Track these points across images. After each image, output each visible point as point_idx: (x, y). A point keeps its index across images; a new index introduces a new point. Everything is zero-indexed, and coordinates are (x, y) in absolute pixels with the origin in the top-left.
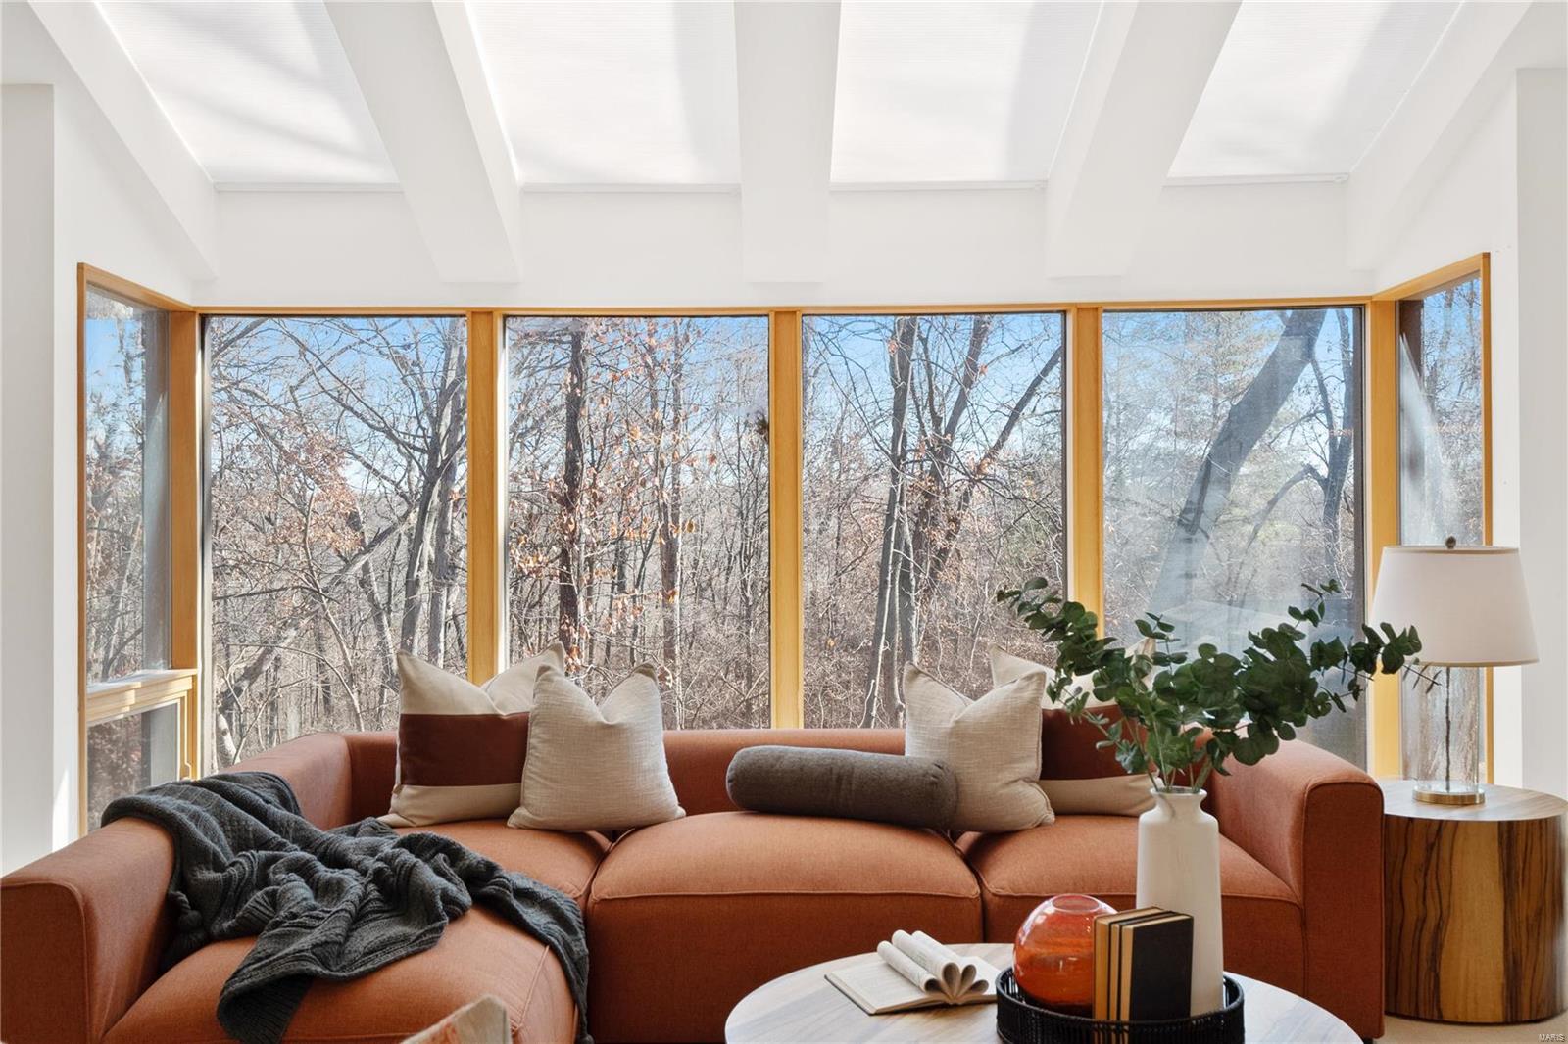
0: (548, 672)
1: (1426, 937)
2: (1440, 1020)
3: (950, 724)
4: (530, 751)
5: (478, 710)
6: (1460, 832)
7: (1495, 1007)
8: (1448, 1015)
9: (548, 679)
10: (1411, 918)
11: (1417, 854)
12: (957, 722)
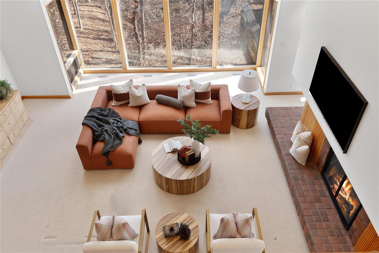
0: (131, 88)
1: (238, 120)
2: (239, 128)
3: (183, 96)
4: (130, 98)
5: (122, 93)
6: (243, 111)
7: (245, 127)
8: (240, 128)
9: (131, 89)
10: (237, 118)
11: (238, 112)
12: (184, 96)
